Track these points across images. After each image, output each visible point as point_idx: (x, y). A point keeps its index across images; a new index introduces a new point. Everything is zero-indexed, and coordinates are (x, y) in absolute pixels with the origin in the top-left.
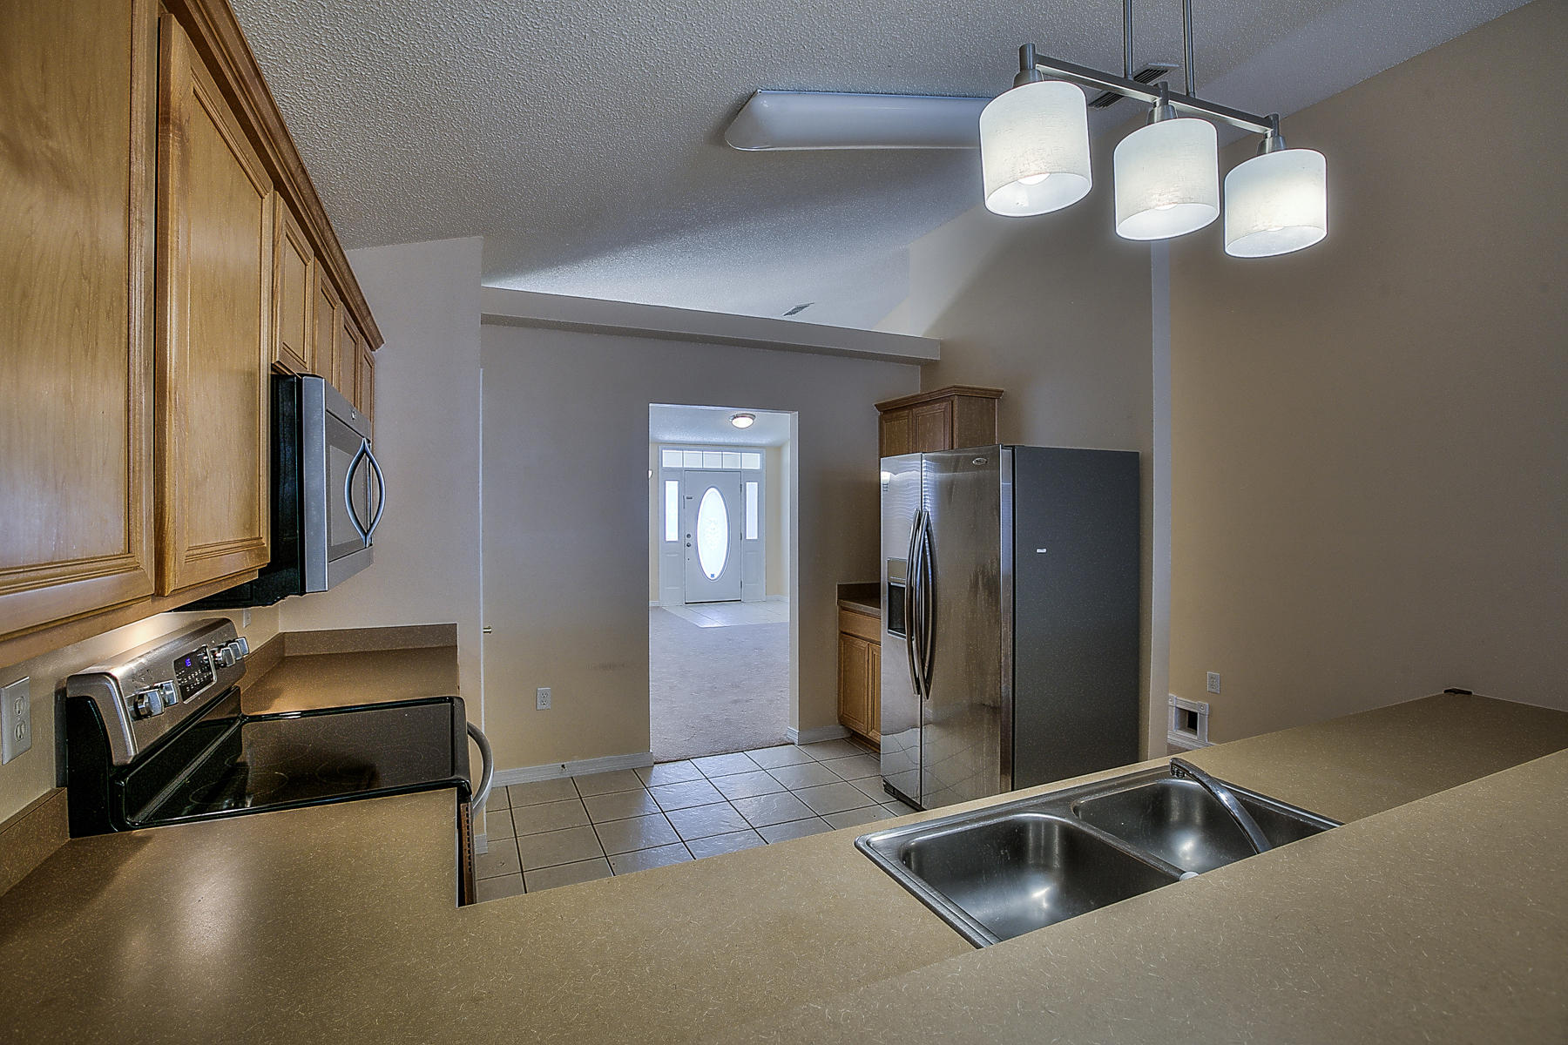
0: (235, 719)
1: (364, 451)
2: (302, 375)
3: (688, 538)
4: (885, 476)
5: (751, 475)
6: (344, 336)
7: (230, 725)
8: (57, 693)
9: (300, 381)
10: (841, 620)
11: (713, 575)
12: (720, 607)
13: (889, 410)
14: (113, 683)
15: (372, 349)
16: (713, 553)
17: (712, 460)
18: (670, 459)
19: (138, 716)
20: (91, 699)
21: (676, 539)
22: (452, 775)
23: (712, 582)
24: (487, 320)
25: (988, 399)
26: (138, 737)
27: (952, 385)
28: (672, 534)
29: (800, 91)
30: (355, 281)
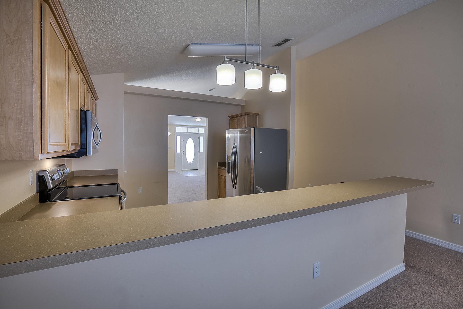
0: (66, 187)
1: (97, 126)
2: (86, 110)
3: (183, 152)
4: (227, 135)
5: (201, 134)
6: (90, 99)
7: (65, 188)
8: (36, 174)
9: (86, 112)
10: (219, 172)
11: (190, 162)
12: (192, 171)
13: (232, 118)
14: (48, 172)
15: (96, 101)
16: (190, 157)
17: (190, 130)
18: (178, 130)
19: (52, 180)
20: (43, 175)
21: (180, 152)
22: (118, 194)
23: (190, 164)
24: (125, 93)
25: (255, 116)
26: (53, 184)
27: (245, 112)
28: (179, 151)
29: (201, 44)
30: (92, 83)
